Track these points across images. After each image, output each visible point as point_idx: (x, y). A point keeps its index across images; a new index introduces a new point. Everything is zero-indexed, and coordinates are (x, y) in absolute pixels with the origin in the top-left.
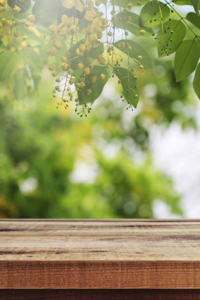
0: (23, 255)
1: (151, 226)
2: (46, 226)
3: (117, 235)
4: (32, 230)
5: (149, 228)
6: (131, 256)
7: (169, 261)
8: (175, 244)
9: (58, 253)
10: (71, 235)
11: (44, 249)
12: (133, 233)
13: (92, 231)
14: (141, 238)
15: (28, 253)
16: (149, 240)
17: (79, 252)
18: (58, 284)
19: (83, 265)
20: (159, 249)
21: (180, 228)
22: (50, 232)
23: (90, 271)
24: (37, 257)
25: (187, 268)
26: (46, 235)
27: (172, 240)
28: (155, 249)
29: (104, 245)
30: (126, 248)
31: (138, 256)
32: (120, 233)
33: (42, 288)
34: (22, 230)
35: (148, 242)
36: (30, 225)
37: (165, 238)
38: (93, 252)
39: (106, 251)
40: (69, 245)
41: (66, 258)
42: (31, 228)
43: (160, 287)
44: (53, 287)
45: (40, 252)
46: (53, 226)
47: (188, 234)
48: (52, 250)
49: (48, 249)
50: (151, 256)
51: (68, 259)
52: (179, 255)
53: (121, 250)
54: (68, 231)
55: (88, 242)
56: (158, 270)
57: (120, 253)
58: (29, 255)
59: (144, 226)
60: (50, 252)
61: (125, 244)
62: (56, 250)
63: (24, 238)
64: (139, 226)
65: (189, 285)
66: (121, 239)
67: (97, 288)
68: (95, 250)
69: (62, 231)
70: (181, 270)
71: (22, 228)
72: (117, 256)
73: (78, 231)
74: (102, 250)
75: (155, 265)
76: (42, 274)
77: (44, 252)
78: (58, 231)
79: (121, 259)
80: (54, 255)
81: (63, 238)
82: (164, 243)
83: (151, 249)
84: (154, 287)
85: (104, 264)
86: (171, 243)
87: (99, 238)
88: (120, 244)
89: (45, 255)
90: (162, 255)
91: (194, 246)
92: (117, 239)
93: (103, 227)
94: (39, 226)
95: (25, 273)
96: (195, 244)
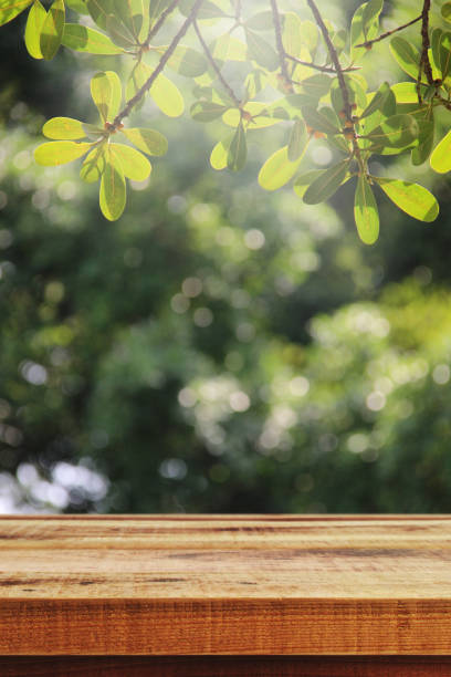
0: (16, 588)
1: (271, 529)
2: (61, 529)
3: (204, 548)
4: (32, 537)
5: (268, 533)
6: (231, 590)
7: (309, 600)
8: (320, 565)
9: (85, 583)
10: (111, 548)
11: (56, 576)
12: (236, 543)
13: (153, 539)
14: (251, 552)
15: (25, 583)
16: (268, 556)
17: (128, 580)
18: (83, 646)
19: (134, 607)
20: (288, 574)
21: (330, 533)
22: (69, 540)
23: (149, 619)
24: (43, 591)
25: (344, 614)
26: (62, 548)
27: (314, 558)
28: (281, 576)
29: (177, 566)
30: (221, 573)
31: (243, 589)
32: (211, 543)
33: (53, 653)
34: (13, 537)
35: (265, 562)
36: (29, 528)
37: (299, 552)
38: (156, 580)
39: (182, 580)
40: (107, 566)
41: (101, 592)
42: (32, 533)
43: (289, 652)
44: (75, 652)
45: (49, 580)
46: (74, 529)
47: (347, 544)
48: (74, 576)
49: (66, 576)
50: (271, 588)
51: (105, 596)
52: (327, 587)
53: (211, 577)
54: (106, 539)
55: (146, 560)
56: (286, 617)
57: (210, 582)
58: (27, 587)
59: (258, 529)
60: (68, 581)
61: (220, 565)
62: (81, 577)
63: (16, 553)
64: (248, 530)
65: (347, 647)
66: (211, 554)
67: (163, 653)
68: (158, 577)
69: (93, 539)
70: (332, 617)
71: (12, 533)
72: (202, 588)
73: (124, 540)
74: (173, 576)
75: (280, 606)
76: (52, 624)
77: (57, 580)
78: (86, 539)
79: (211, 595)
80: (77, 587)
81: (95, 553)
82: (299, 563)
83: (271, 575)
84: (277, 652)
85: (178, 606)
86: (312, 562)
87: (167, 553)
88: (210, 565)
89: (59, 587)
90: (294, 588)
91: (357, 570)
92: (204, 554)
93: (174, 531)
94: (46, 529)
95: (19, 623)
96: (360, 565)
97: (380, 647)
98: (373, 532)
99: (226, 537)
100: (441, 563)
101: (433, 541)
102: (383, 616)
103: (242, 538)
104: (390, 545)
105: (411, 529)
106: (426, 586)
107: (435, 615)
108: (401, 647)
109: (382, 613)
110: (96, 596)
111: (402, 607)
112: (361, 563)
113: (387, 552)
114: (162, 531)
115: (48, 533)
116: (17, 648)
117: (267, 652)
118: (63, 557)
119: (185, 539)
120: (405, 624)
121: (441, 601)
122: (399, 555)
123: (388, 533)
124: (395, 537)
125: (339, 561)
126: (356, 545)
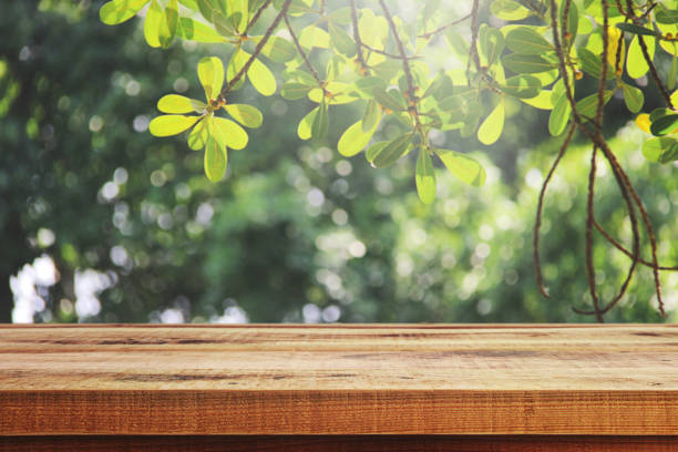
0: (223, 381)
1: (424, 335)
2: (258, 335)
3: (371, 350)
4: (236, 341)
5: (422, 339)
6: (393, 383)
7: (452, 391)
8: (463, 364)
9: (277, 378)
10: (298, 350)
11: (255, 372)
12: (397, 346)
13: (331, 343)
14: (409, 353)
15: (231, 378)
16: (422, 357)
17: (311, 376)
18: (276, 427)
19: (316, 397)
20: (438, 371)
21: (470, 338)
22: (265, 344)
23: (328, 406)
24: (244, 384)
25: (483, 402)
26: (260, 350)
27: (459, 357)
28: (431, 372)
29: (351, 365)
30: (385, 370)
31: (402, 382)
32: (377, 346)
33: (252, 433)
34: (220, 342)
35: (420, 361)
36: (235, 334)
37: (446, 354)
38: (334, 376)
39: (354, 375)
40: (296, 364)
41: (290, 385)
42: (236, 338)
43: (439, 433)
44: (270, 432)
45: (249, 376)
46: (269, 335)
47: (485, 347)
48: (268, 373)
49: (262, 372)
50: (425, 382)
51: (293, 388)
52: (468, 381)
53: (377, 373)
54: (294, 343)
55: (326, 359)
56: (436, 405)
57: (376, 377)
58: (232, 381)
59: (414, 335)
60: (265, 376)
61: (384, 364)
62: (274, 373)
63: (223, 354)
64: (406, 336)
65: (484, 428)
66: (377, 355)
67: (340, 433)
68: (335, 373)
69: (284, 343)
70: (473, 404)
71: (220, 338)
72: (370, 381)
73: (309, 344)
74: (347, 373)
75: (432, 396)
76: (252, 411)
77: (255, 376)
78: (278, 344)
79: (377, 387)
80: (271, 381)
81: (285, 354)
82: (446, 362)
83: (425, 371)
84: (429, 432)
85: (350, 395)
86: (457, 361)
87: (343, 354)
88: (375, 363)
89: (257, 381)
90: (443, 381)
91: (492, 367)
92: (371, 355)
93: (348, 336)
94: (247, 335)
95: (225, 409)
96: (494, 364)
97: (511, 429)
98: (505, 338)
99: (389, 342)
100: (558, 362)
101: (552, 345)
102: (513, 404)
103: (401, 342)
104: (517, 348)
105: (535, 335)
106: (547, 380)
107: (554, 403)
108: (527, 428)
109: (511, 401)
110: (286, 388)
111: (528, 397)
112: (496, 362)
113: (516, 354)
114: (338, 337)
115: (248, 338)
116: (224, 429)
117: (422, 432)
118: (260, 357)
119: (356, 343)
120: (530, 410)
121: (559, 392)
122: (526, 356)
123: (517, 338)
124: (523, 342)
125: (478, 361)
126: (491, 348)
